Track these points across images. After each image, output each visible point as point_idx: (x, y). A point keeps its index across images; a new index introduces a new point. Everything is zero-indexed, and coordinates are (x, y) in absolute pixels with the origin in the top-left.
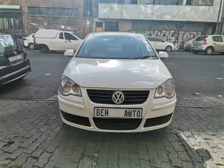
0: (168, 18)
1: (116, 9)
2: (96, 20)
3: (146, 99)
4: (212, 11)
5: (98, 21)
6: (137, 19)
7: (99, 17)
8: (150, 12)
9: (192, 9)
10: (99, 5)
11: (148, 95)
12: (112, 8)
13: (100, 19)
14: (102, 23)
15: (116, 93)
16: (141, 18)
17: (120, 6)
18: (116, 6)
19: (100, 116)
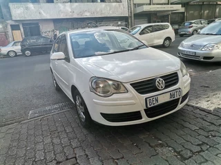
0: (88, 15)
1: (33, 8)
2: (10, 22)
3: (177, 79)
4: (122, 7)
5: (13, 23)
6: (58, 17)
7: (14, 19)
8: (70, 10)
9: (106, 6)
10: (11, 5)
11: (177, 76)
12: (27, 8)
13: (16, 21)
14: (18, 26)
15: (158, 80)
16: (62, 16)
17: (36, 5)
18: (31, 5)
19: (152, 105)
